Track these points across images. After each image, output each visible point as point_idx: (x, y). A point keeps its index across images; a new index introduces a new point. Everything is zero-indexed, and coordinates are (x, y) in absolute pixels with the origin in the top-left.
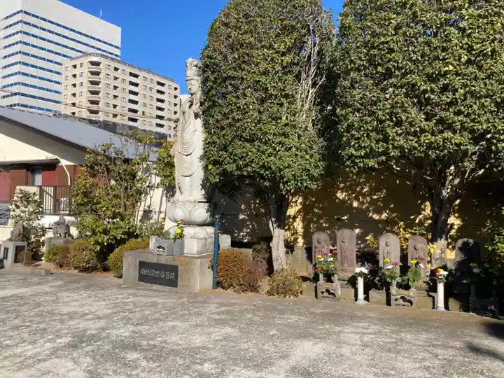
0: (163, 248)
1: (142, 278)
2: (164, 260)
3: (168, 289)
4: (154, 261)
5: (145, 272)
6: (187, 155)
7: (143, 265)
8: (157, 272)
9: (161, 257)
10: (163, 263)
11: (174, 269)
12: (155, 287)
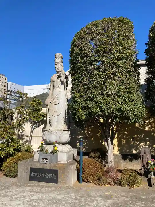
0: (47, 159)
1: (32, 178)
2: (48, 166)
3: (51, 184)
4: (41, 167)
5: (34, 174)
6: (56, 104)
7: (32, 170)
8: (43, 175)
9: (45, 165)
10: (47, 168)
11: (56, 172)
12: (41, 184)
